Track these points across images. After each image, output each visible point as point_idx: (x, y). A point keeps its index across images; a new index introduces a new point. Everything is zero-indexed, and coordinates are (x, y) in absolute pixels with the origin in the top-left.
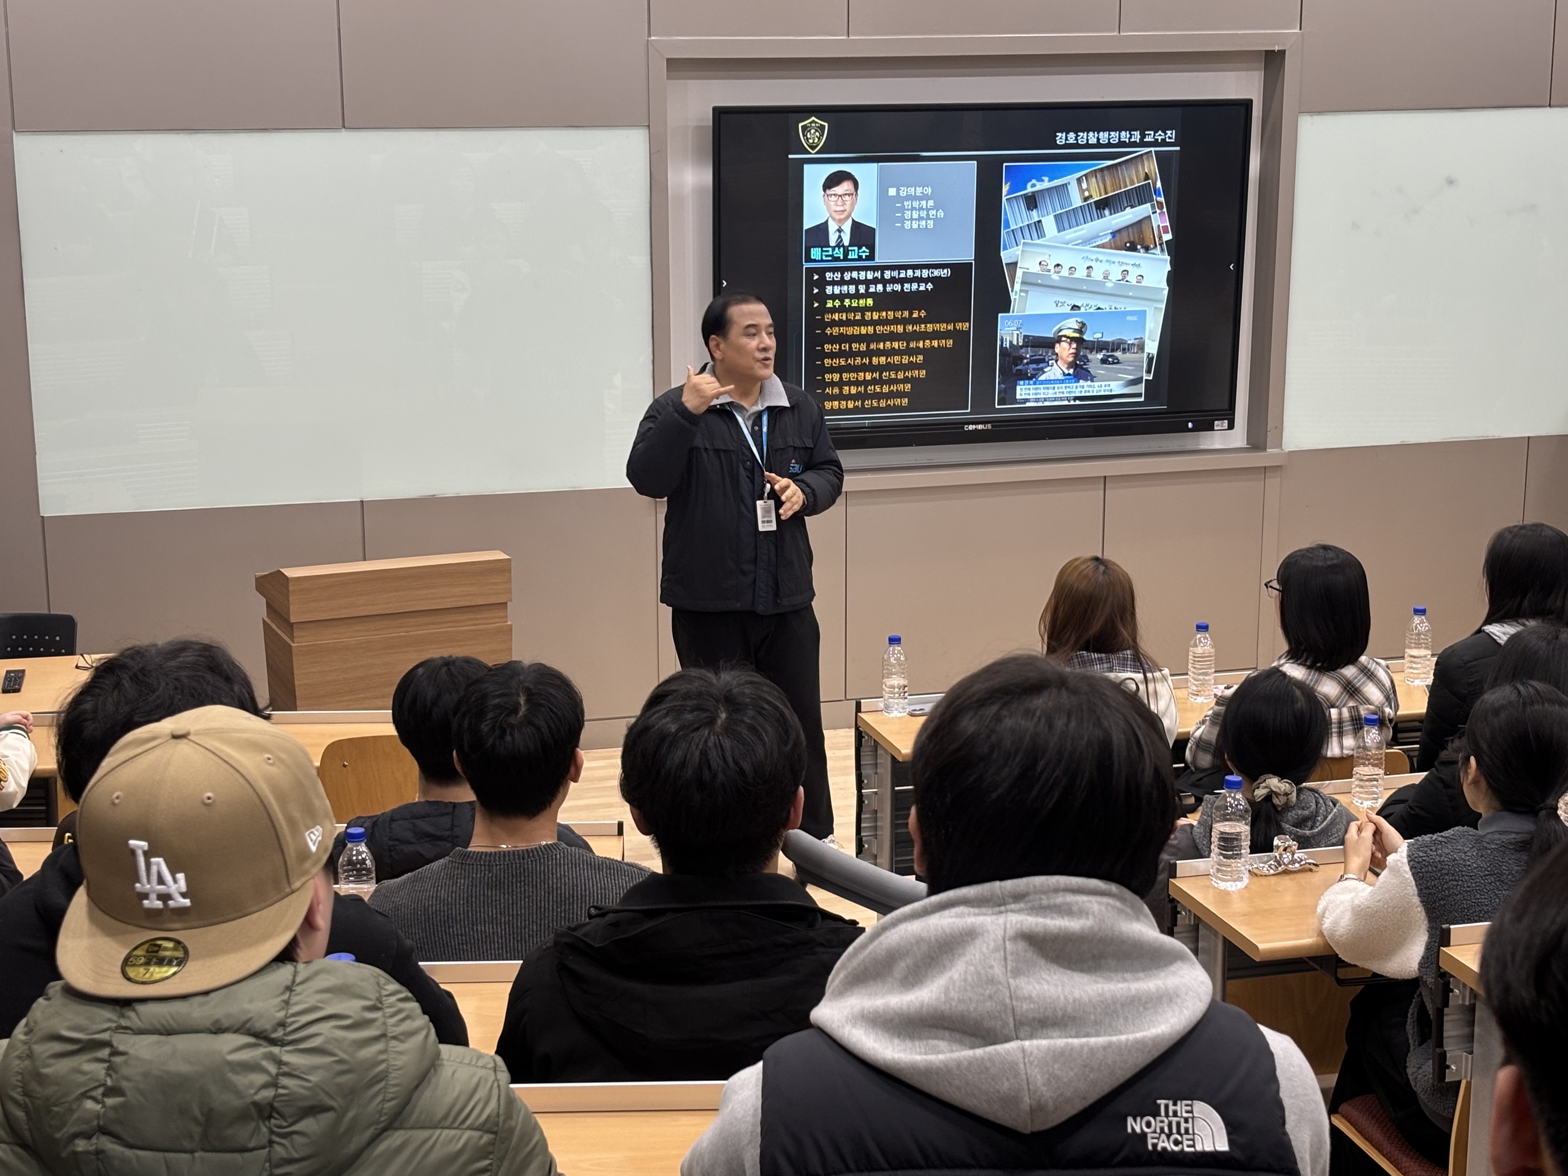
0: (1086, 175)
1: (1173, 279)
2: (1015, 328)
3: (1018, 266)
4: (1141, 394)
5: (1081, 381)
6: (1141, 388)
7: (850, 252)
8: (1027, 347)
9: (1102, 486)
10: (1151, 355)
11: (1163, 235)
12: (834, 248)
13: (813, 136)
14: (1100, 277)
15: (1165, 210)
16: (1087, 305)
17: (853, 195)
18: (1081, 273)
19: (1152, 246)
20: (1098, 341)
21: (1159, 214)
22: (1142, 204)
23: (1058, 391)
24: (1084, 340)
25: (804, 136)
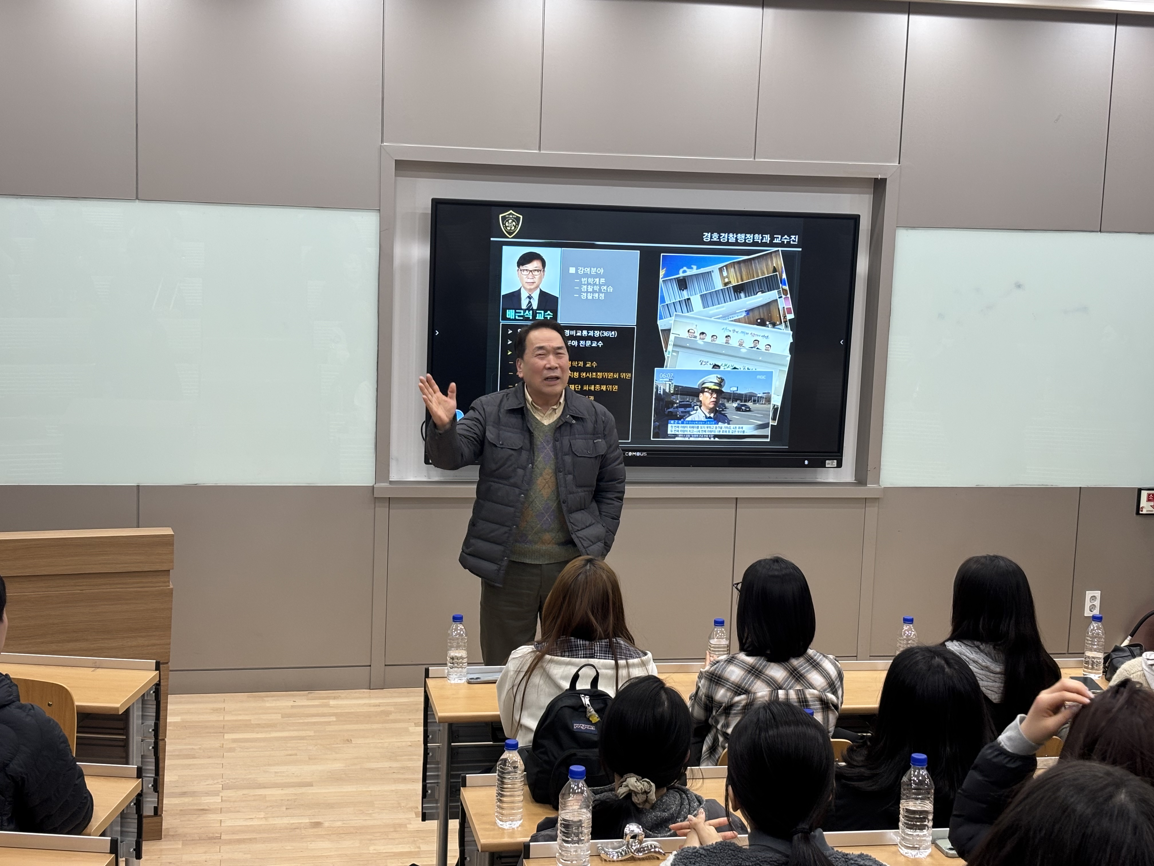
0: (726, 266)
1: (794, 348)
2: (668, 380)
3: (671, 332)
4: (768, 436)
5: (720, 423)
6: (768, 432)
7: (538, 315)
8: (677, 394)
9: (734, 505)
10: (776, 407)
11: (787, 315)
12: (525, 311)
13: (510, 225)
14: (736, 345)
15: (789, 296)
16: (726, 365)
17: (541, 271)
18: (721, 340)
19: (778, 323)
20: (734, 394)
21: (784, 298)
22: (771, 291)
23: (701, 430)
24: (723, 392)
25: (503, 225)
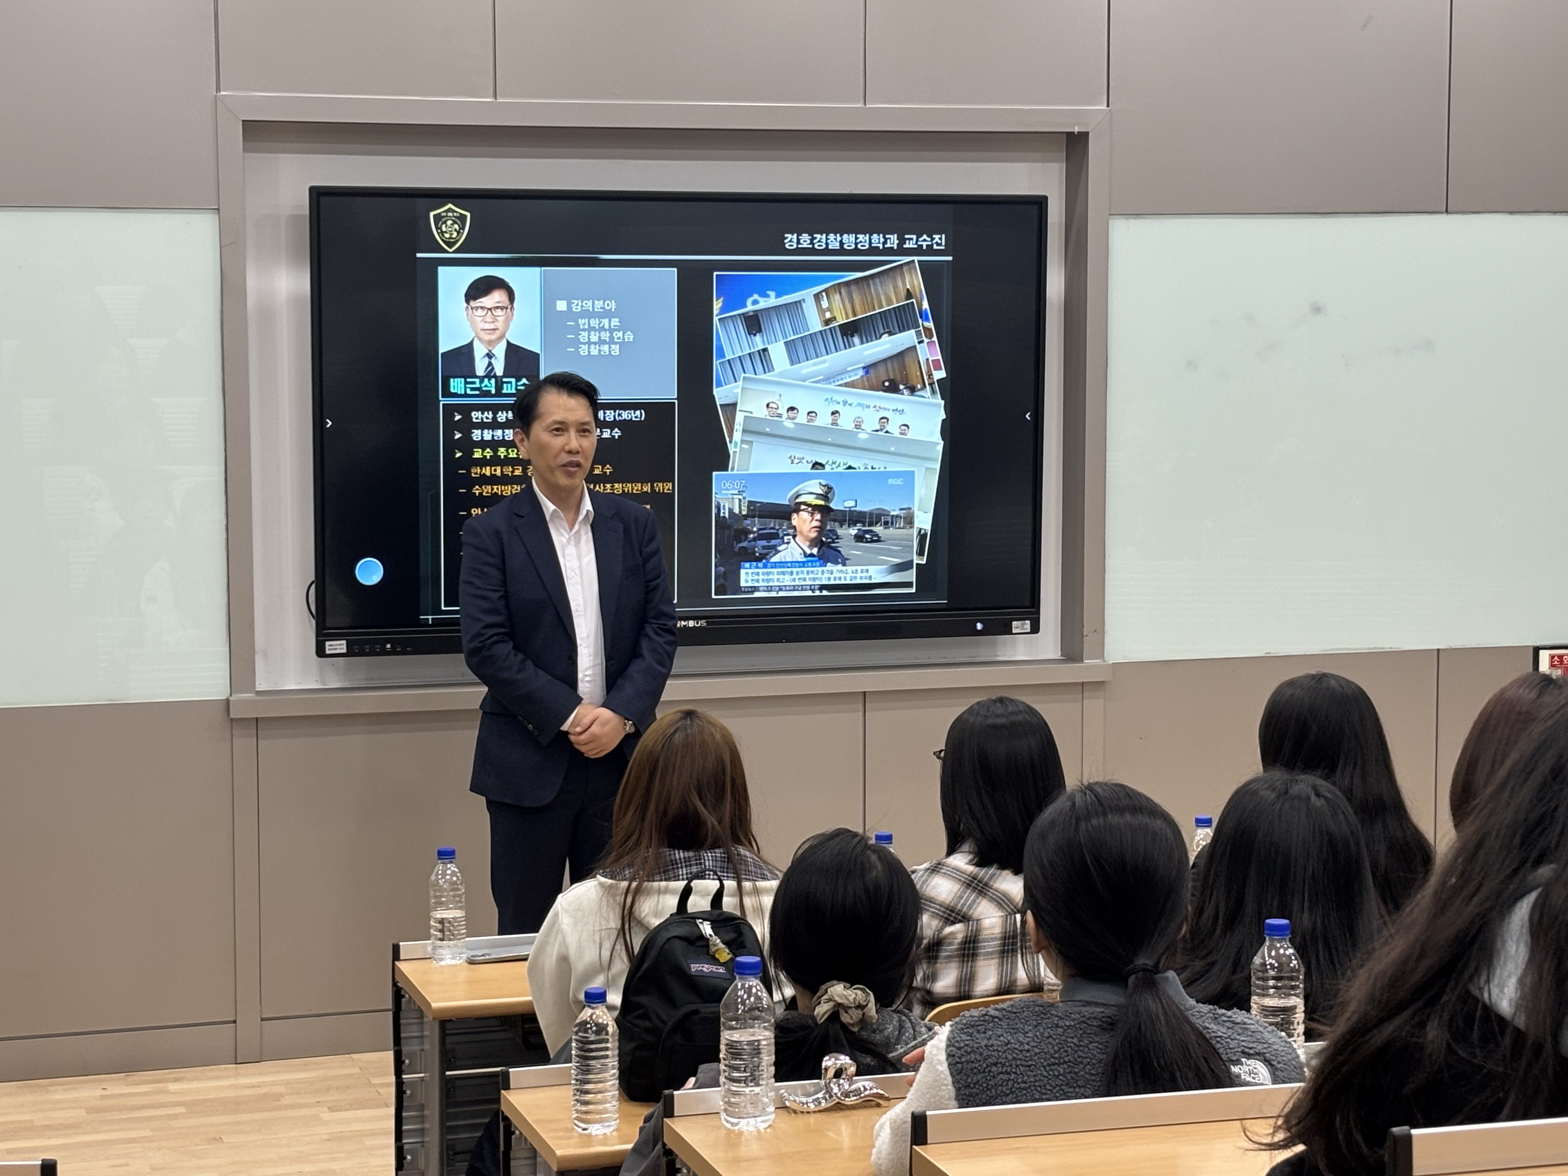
0: (826, 290)
1: (949, 430)
2: (736, 492)
3: (738, 408)
4: (912, 583)
5: (829, 564)
6: (911, 576)
7: (505, 385)
8: (754, 517)
9: (861, 706)
10: (923, 532)
11: (934, 372)
12: (482, 379)
13: (450, 229)
14: (851, 427)
15: (935, 339)
16: (834, 463)
17: (507, 308)
18: (824, 420)
19: (919, 386)
20: (851, 512)
21: (928, 343)
22: (904, 331)
23: (797, 577)
24: (831, 510)
25: (437, 228)
